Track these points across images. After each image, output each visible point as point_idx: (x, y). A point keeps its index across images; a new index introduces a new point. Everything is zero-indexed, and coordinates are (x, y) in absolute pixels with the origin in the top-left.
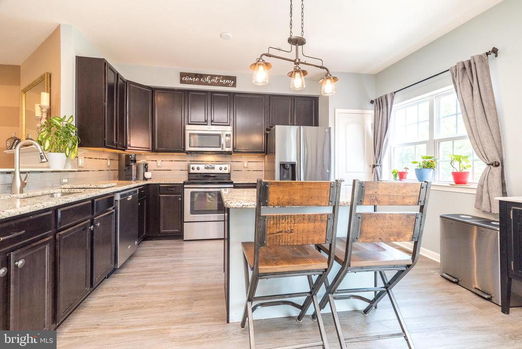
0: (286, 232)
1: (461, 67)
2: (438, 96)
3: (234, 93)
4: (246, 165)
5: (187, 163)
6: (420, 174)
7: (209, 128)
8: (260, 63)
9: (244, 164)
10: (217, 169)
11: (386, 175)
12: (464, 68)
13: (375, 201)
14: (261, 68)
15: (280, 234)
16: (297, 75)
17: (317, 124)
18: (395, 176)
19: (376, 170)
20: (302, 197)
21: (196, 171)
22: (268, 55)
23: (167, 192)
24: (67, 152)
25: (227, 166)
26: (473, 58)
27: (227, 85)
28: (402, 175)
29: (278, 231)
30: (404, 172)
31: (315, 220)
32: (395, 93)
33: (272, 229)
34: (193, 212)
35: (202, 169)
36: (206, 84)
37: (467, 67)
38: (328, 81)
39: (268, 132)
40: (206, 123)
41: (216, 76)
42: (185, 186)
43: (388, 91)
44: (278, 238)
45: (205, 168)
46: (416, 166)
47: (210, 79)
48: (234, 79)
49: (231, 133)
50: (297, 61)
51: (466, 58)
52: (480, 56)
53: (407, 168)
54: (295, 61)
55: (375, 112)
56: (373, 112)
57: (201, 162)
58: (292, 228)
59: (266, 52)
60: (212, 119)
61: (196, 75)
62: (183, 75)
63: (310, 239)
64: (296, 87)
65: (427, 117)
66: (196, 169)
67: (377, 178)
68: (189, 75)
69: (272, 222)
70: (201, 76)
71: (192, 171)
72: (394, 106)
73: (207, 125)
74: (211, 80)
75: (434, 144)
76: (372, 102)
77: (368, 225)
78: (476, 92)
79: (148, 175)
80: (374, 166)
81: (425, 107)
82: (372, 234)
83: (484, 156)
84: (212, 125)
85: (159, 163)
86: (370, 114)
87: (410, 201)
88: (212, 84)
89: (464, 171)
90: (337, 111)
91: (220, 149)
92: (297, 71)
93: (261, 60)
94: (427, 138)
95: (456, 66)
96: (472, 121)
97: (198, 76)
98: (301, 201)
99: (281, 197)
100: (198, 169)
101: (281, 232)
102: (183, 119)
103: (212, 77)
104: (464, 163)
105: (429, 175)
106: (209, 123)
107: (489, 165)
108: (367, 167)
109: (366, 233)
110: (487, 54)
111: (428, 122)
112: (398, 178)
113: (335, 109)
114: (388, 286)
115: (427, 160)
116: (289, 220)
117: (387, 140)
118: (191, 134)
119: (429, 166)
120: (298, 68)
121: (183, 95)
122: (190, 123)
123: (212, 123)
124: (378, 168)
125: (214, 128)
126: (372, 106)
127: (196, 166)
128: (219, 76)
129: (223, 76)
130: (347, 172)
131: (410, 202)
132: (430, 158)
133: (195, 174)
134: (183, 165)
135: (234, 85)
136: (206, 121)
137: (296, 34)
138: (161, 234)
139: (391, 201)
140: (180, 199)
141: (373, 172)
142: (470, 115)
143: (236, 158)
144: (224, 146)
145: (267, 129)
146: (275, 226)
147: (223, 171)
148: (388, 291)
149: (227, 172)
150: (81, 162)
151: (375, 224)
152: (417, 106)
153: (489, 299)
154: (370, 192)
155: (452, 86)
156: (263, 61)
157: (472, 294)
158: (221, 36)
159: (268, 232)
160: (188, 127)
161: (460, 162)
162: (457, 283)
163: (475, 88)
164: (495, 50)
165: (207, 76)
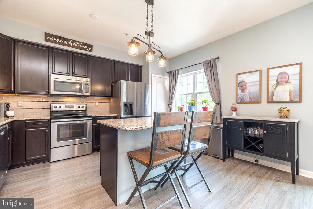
0: (166, 140)
2: (197, 73)
3: (90, 56)
4: (97, 104)
5: (49, 103)
6: (190, 108)
7: (71, 78)
8: (132, 42)
9: (96, 104)
10: (75, 108)
11: (174, 109)
12: (208, 63)
13: (199, 121)
14: (134, 45)
15: (164, 142)
16: (150, 53)
17: (141, 81)
18: (179, 109)
19: (170, 107)
20: (174, 121)
21: (58, 109)
22: (137, 38)
23: (34, 126)
25: (84, 105)
26: (212, 59)
27: (85, 49)
28: (181, 109)
29: (163, 140)
30: (182, 108)
31: (178, 132)
32: (179, 69)
33: (160, 139)
34: (59, 139)
35: (64, 108)
36: (69, 46)
38: (162, 59)
39: (113, 84)
40: (68, 74)
41: (77, 42)
42: (52, 121)
43: (176, 69)
44: (163, 144)
45: (66, 107)
46: (188, 105)
48: (91, 46)
49: (89, 83)
50: (150, 45)
51: (209, 59)
52: (214, 59)
53: (183, 106)
54: (149, 45)
55: (169, 78)
56: (168, 78)
57: (63, 102)
58: (169, 138)
59: (136, 37)
60: (73, 72)
61: (60, 38)
62: (47, 35)
64: (149, 60)
65: (192, 83)
66: (58, 107)
67: (170, 110)
68: (54, 36)
69: (161, 136)
70: (64, 39)
71: (54, 109)
72: (179, 75)
73: (69, 75)
74: (73, 44)
75: (194, 95)
76: (168, 72)
77: (196, 132)
78: (212, 74)
80: (169, 105)
81: (191, 78)
83: (214, 100)
84: (73, 76)
85: (20, 103)
86: (167, 79)
88: (74, 47)
89: (207, 106)
90: (153, 75)
91: (81, 94)
92: (150, 51)
93: (134, 41)
94: (192, 92)
95: (205, 62)
96: (211, 86)
97: (62, 38)
98: (173, 123)
99: (166, 122)
100: (60, 107)
101: (164, 141)
102: (47, 69)
103: (74, 41)
104: (206, 104)
105: (193, 109)
106: (71, 74)
107: (216, 104)
108: (166, 105)
110: (216, 59)
111: (192, 84)
112: (180, 110)
113: (151, 74)
114: (195, 160)
115: (192, 102)
116: (168, 134)
117: (175, 92)
118: (55, 82)
119: (193, 104)
120: (150, 49)
121: (47, 51)
122: (53, 72)
123: (74, 75)
124: (171, 106)
125: (74, 78)
126: (168, 75)
127: (58, 106)
128: (79, 42)
129: (82, 43)
130: (157, 108)
132: (194, 101)
133: (57, 111)
134: (45, 105)
135: (91, 51)
136: (68, 73)
137: (150, 30)
138: (27, 161)
140: (47, 131)
141: (168, 108)
142: (210, 83)
143: (90, 99)
144: (84, 92)
145: (113, 82)
146: (162, 138)
147: (81, 109)
148: (195, 163)
149: (84, 109)
151: (198, 131)
152: (187, 77)
153: (218, 158)
155: (203, 70)
156: (135, 41)
157: (213, 157)
158: (90, 16)
159: (158, 142)
160: (52, 76)
161: (205, 103)
162: (207, 154)
163: (212, 72)
164: (218, 58)
165: (69, 40)
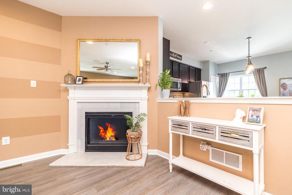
1: (257, 70)
3: (180, 63)
26: (261, 68)
27: (179, 59)
32: (230, 73)
36: (173, 57)
37: (258, 70)
41: (176, 54)
47: (174, 55)
48: (181, 56)
49: (181, 82)
52: (262, 68)
56: (219, 78)
70: (171, 53)
75: (241, 91)
76: (218, 74)
81: (238, 79)
83: (262, 95)
86: (217, 79)
88: (175, 57)
91: (178, 90)
103: (175, 54)
110: (264, 68)
111: (240, 84)
113: (211, 76)
117: (226, 88)
126: (219, 76)
128: (177, 54)
135: (181, 60)
152: (234, 78)
163: (261, 78)
164: (266, 68)
165: (173, 53)
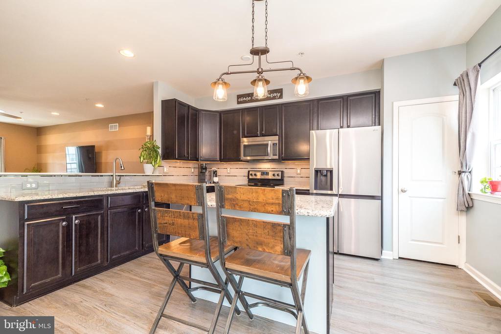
0: (169, 224)
5: (247, 170)
9: (297, 171)
10: (271, 176)
13: (236, 206)
14: (220, 86)
16: (260, 83)
20: (176, 196)
22: (227, 73)
24: (153, 163)
25: (280, 173)
29: (165, 222)
30: (498, 182)
31: (189, 217)
32: (479, 64)
33: (160, 220)
35: (259, 176)
38: (302, 81)
44: (165, 228)
49: (277, 142)
50: (260, 70)
54: (257, 71)
58: (173, 221)
60: (263, 131)
63: (187, 233)
69: (159, 214)
71: (250, 177)
76: (455, 84)
77: (233, 229)
79: (216, 179)
80: (460, 173)
82: (239, 239)
84: (262, 136)
85: (228, 170)
87: (272, 209)
90: (396, 104)
91: (268, 158)
92: (258, 80)
93: (220, 80)
98: (176, 200)
99: (163, 195)
100: (255, 175)
106: (260, 134)
109: (233, 237)
112: (490, 190)
113: (393, 103)
118: (244, 146)
120: (260, 77)
121: (241, 113)
122: (245, 136)
127: (253, 173)
131: (272, 211)
133: (254, 179)
134: (245, 172)
139: (252, 207)
143: (289, 165)
144: (272, 154)
146: (162, 217)
147: (276, 178)
149: (280, 178)
150: (166, 170)
151: (239, 229)
154: (230, 196)
156: (223, 79)
158: (242, 59)
159: (158, 222)
